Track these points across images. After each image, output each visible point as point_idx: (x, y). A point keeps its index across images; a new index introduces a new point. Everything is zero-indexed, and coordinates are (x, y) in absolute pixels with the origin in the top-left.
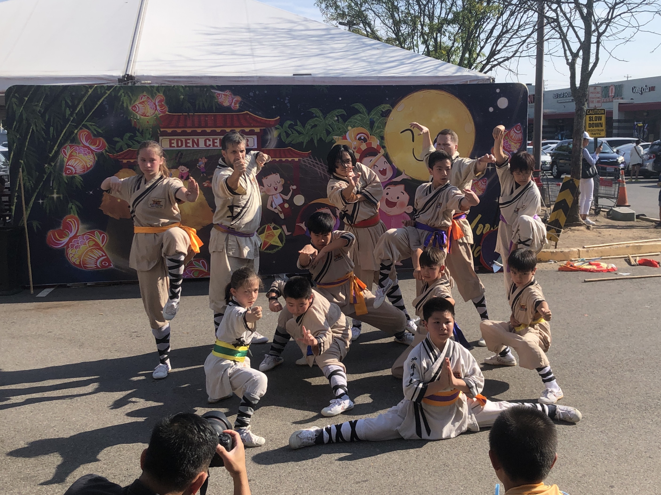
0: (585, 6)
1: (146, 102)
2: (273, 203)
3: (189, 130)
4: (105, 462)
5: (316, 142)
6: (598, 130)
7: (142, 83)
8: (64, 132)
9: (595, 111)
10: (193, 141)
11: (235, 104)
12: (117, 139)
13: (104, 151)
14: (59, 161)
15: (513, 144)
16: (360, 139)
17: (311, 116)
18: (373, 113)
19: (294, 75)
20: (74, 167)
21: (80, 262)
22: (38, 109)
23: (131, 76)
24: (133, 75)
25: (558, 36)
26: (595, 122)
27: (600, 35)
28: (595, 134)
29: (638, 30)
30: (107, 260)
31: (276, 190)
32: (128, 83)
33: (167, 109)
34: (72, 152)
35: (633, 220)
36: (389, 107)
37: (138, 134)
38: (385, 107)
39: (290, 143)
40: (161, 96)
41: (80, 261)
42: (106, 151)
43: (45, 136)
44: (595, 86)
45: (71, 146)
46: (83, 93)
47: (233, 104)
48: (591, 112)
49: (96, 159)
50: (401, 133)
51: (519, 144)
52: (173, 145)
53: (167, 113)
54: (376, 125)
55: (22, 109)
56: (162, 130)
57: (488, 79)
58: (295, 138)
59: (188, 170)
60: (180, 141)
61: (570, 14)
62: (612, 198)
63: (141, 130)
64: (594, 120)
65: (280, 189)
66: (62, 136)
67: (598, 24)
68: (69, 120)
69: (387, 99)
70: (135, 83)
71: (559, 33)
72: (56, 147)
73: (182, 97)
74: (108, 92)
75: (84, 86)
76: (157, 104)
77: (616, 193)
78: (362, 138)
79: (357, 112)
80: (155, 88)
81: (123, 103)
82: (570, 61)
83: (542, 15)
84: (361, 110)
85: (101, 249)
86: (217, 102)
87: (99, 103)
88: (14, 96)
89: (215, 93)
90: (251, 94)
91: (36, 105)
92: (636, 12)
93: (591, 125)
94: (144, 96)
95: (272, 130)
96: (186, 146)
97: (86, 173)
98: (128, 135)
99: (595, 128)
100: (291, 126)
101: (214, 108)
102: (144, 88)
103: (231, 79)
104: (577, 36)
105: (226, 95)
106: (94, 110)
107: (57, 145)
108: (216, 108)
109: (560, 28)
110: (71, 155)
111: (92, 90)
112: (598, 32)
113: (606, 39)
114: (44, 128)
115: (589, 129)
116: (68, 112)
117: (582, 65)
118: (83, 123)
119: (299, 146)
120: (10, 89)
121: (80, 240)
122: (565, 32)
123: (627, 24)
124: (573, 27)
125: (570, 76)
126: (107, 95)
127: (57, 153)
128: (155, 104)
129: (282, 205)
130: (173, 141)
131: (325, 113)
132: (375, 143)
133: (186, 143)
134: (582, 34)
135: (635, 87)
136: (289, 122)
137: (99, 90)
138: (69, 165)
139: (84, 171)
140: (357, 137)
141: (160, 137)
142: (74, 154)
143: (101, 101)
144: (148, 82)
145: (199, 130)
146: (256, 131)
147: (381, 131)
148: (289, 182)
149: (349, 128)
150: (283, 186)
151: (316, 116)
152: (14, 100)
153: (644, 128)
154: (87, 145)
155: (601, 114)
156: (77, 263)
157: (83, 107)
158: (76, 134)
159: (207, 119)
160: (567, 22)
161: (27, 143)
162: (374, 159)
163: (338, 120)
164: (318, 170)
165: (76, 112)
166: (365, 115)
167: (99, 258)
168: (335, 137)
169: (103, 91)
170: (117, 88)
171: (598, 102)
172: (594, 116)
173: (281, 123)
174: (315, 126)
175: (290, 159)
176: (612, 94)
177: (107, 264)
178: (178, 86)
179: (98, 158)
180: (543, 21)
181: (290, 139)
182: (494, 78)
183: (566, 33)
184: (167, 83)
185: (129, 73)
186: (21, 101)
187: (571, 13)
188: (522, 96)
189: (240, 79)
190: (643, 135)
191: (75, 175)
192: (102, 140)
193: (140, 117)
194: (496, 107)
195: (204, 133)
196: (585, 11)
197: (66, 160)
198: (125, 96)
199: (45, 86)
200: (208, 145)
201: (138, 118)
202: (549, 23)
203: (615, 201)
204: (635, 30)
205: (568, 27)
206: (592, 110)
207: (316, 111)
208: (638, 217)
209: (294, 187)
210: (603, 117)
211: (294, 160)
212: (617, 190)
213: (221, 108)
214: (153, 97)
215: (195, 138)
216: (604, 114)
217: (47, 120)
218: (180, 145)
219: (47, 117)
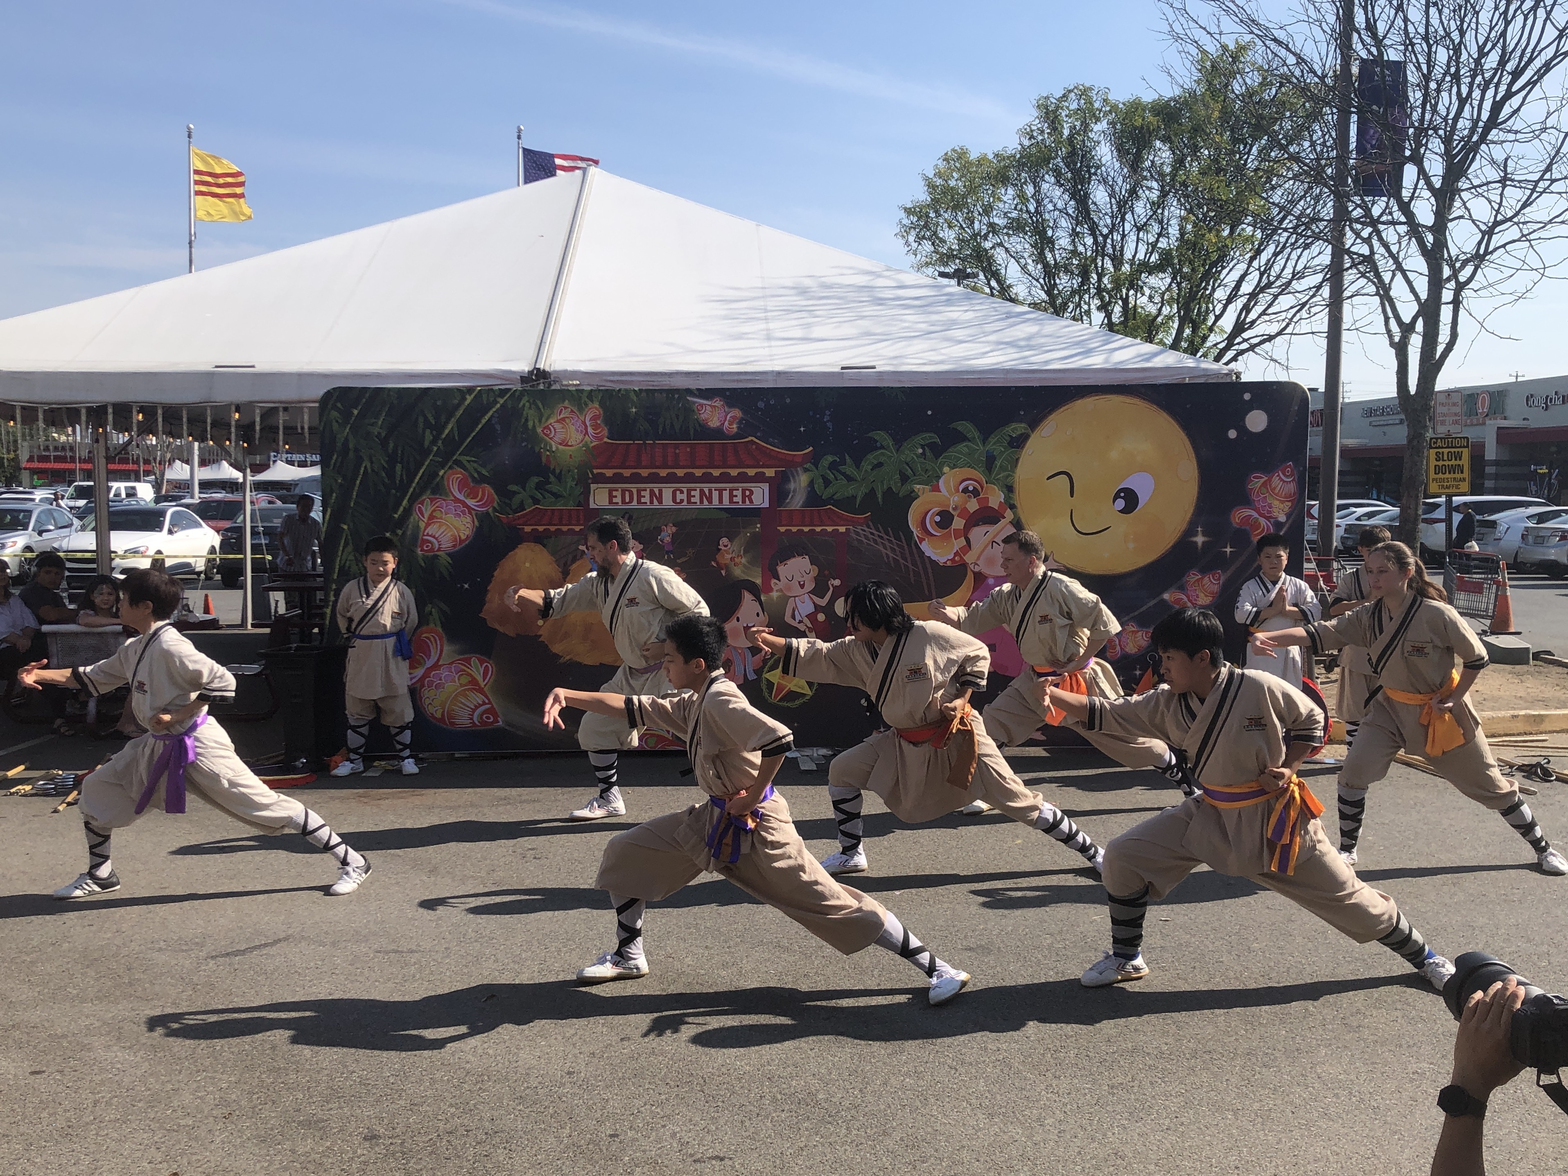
0: (1430, 229)
1: (568, 421)
2: (796, 612)
3: (645, 473)
4: (453, 1101)
5: (880, 496)
6: (1454, 479)
7: (563, 385)
8: (420, 474)
9: (1449, 441)
10: (652, 493)
11: (731, 423)
12: (513, 488)
13: (490, 510)
14: (410, 526)
15: (1276, 503)
16: (965, 490)
17: (872, 446)
18: (992, 440)
19: (843, 368)
20: (436, 539)
21: (443, 715)
22: (376, 430)
23: (544, 371)
24: (547, 369)
25: (1372, 289)
26: (1446, 463)
27: (1460, 287)
28: (1448, 487)
29: (1543, 275)
30: (491, 711)
31: (802, 586)
32: (538, 384)
33: (606, 432)
34: (434, 511)
35: (1527, 663)
36: (1025, 429)
37: (552, 479)
38: (1017, 428)
39: (831, 498)
40: (596, 408)
41: (444, 712)
42: (495, 510)
43: (386, 480)
44: (1449, 393)
45: (432, 500)
46: (456, 402)
47: (726, 423)
48: (1439, 443)
49: (476, 523)
50: (1048, 479)
51: (1290, 504)
52: (615, 500)
53: (606, 440)
54: (998, 463)
55: (347, 430)
56: (595, 471)
57: (1227, 374)
58: (841, 489)
59: (641, 547)
60: (627, 493)
61: (1398, 245)
62: (1483, 617)
63: (557, 471)
64: (1446, 458)
65: (810, 586)
66: (416, 481)
67: (1458, 265)
68: (429, 451)
69: (1022, 413)
70: (550, 385)
71: (1374, 283)
72: (405, 502)
73: (634, 410)
74: (501, 401)
75: (458, 389)
76: (588, 423)
77: (1491, 607)
78: (971, 488)
79: (961, 438)
80: (585, 394)
81: (527, 420)
82: (1397, 339)
83: (1339, 252)
84: (969, 435)
85: (481, 691)
86: (697, 420)
87: (484, 421)
88: (334, 407)
89: (694, 403)
90: (761, 405)
91: (372, 425)
92: (1540, 238)
93: (1438, 470)
94: (566, 408)
95: (797, 471)
96: (639, 502)
97: (461, 549)
98: (535, 479)
99: (1447, 475)
100: (833, 466)
101: (692, 432)
102: (565, 394)
103: (725, 377)
104: (1413, 290)
105: (715, 406)
106: (474, 434)
107: (407, 498)
108: (695, 430)
109: (1378, 275)
110: (431, 517)
111: (473, 396)
112: (1457, 281)
113: (1474, 294)
114: (386, 466)
115: (1436, 476)
116: (428, 436)
117: (1422, 348)
118: (455, 458)
119: (847, 504)
120: (328, 394)
121: (444, 673)
122: (1387, 281)
123: (1518, 265)
124: (1404, 273)
125: (1396, 369)
126: (498, 406)
127: (408, 512)
128: (584, 423)
129: (812, 617)
130: (614, 493)
131: (899, 442)
132: (996, 498)
133: (640, 497)
134: (1422, 287)
135: (1532, 396)
136: (830, 458)
137: (484, 396)
138: (428, 535)
139: (454, 546)
140: (961, 488)
141: (592, 485)
142: (436, 514)
143: (487, 418)
144: (575, 382)
145: (663, 473)
146: (767, 475)
147: (1009, 475)
148: (826, 572)
149: (946, 469)
150: (816, 579)
151: (882, 447)
152: (334, 414)
153: (1550, 479)
154: (461, 497)
155: (1460, 447)
156: (438, 715)
157: (456, 429)
158: (442, 477)
159: (677, 451)
160: (1391, 261)
161: (355, 493)
162: (992, 529)
163: (924, 454)
164: (882, 549)
165: (444, 436)
166: (978, 445)
167: (477, 707)
168: (918, 486)
169: (491, 399)
170: (517, 394)
171: (1456, 422)
172: (1446, 451)
173: (815, 459)
174: (880, 465)
175: (830, 529)
176: (1483, 408)
177: (492, 720)
178: (626, 390)
179: (481, 521)
180: (1342, 263)
181: (830, 490)
182: (1240, 373)
183: (1390, 284)
184: (609, 384)
185: (541, 366)
186: (347, 415)
187: (1400, 243)
188: (1296, 408)
189: (742, 377)
190: (1549, 492)
191: (438, 553)
192: (488, 489)
193: (557, 448)
194: (1242, 430)
195: (671, 479)
196: (1430, 238)
197: (422, 525)
198: (530, 408)
199: (389, 389)
200: (678, 501)
201: (554, 449)
202: (1354, 265)
203: (1488, 622)
204: (1536, 276)
205: (1393, 271)
206: (1441, 438)
207: (881, 436)
208: (1537, 656)
209: (837, 582)
210: (1466, 453)
211: (838, 530)
212: (1492, 601)
213: (704, 432)
214: (581, 410)
215: (656, 487)
216: (1467, 447)
217: (390, 451)
218: (627, 500)
219: (391, 445)
